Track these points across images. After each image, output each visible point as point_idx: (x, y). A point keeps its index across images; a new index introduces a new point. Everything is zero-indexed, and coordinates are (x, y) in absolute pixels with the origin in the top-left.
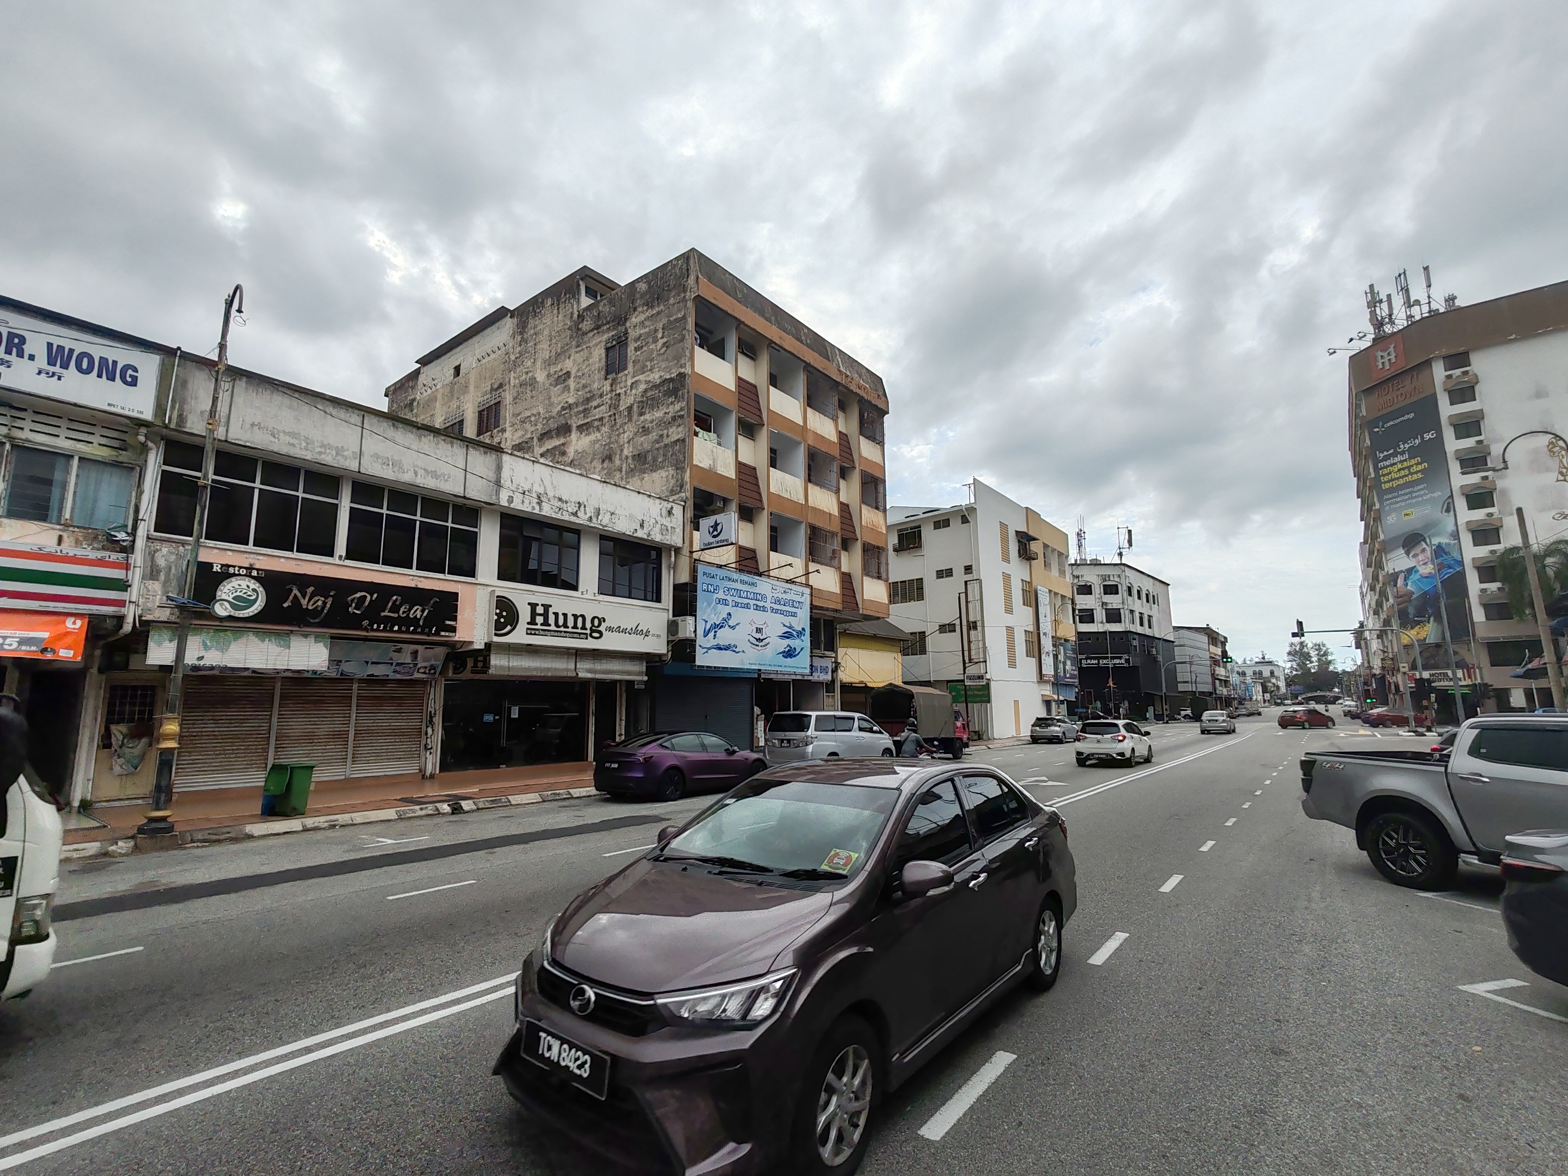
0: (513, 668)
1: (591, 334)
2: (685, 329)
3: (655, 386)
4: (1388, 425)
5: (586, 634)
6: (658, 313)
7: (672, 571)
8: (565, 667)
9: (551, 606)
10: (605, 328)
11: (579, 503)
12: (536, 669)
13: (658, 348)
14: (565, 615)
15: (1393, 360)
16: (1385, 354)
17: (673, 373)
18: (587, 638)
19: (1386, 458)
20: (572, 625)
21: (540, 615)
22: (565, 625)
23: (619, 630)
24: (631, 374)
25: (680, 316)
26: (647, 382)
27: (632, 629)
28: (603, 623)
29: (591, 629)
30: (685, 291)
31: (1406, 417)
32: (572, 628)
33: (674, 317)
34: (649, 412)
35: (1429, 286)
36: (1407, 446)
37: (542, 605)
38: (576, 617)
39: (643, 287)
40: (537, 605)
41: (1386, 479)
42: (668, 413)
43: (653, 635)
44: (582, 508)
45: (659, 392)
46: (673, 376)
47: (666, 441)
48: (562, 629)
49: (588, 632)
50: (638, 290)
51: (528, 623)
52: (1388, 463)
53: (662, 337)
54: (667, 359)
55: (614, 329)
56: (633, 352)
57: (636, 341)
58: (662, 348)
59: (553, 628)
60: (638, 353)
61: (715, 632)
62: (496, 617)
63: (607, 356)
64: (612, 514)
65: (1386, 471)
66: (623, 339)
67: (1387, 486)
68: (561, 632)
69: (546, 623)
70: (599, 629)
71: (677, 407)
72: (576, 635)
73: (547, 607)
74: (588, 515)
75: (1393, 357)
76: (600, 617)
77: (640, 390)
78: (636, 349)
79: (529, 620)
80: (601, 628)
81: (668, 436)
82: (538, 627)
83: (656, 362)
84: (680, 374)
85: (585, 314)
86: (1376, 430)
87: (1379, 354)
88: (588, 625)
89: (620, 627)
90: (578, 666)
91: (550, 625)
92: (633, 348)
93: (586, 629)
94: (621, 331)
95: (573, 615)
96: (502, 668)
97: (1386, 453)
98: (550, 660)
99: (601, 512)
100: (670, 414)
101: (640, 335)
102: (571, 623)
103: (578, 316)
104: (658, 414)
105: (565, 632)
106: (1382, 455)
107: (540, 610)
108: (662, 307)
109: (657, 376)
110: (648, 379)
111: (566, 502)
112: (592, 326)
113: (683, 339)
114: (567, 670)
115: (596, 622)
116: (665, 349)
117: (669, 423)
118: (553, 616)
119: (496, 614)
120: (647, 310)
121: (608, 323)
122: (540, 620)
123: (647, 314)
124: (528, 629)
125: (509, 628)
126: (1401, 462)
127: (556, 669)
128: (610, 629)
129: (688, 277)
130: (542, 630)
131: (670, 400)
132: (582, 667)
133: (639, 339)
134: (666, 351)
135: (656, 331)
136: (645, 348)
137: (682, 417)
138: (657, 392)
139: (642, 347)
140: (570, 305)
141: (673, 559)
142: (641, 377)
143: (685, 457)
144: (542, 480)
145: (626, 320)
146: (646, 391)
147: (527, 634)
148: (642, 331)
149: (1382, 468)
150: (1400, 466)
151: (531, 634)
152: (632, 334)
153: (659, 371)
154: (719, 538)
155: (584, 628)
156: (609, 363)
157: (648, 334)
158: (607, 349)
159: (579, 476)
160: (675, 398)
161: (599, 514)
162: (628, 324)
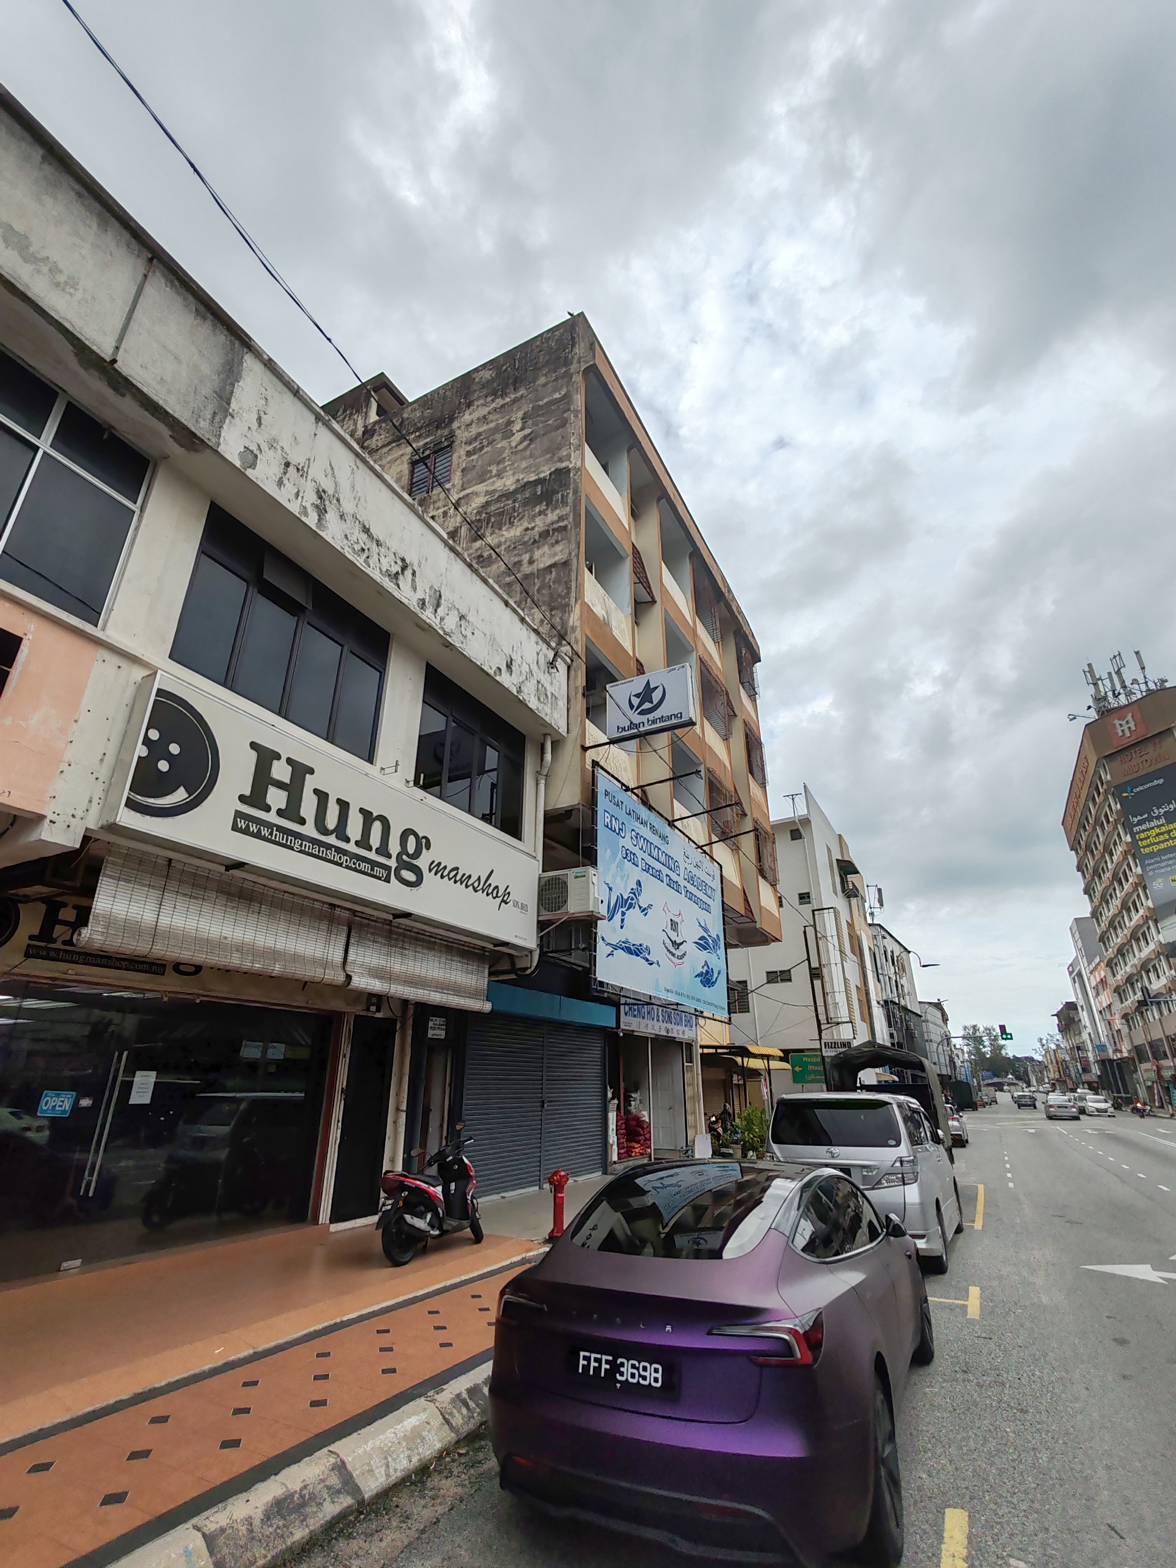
0: (170, 934)
1: (386, 450)
2: (569, 410)
3: (508, 495)
4: (1138, 789)
5: (387, 868)
6: (515, 401)
7: (542, 782)
8: (319, 954)
9: (312, 771)
10: (413, 436)
11: (403, 560)
12: (240, 948)
13: (514, 444)
14: (344, 806)
15: (1133, 728)
16: (1124, 723)
17: (543, 472)
18: (388, 880)
19: (1140, 823)
20: (359, 838)
21: (280, 785)
22: (341, 832)
23: (455, 875)
24: (459, 487)
25: (557, 396)
26: (487, 493)
27: (479, 879)
28: (424, 850)
29: (399, 856)
30: (567, 363)
31: (1156, 782)
32: (357, 843)
33: (545, 401)
34: (491, 534)
35: (1143, 668)
36: (1162, 811)
37: (289, 761)
38: (368, 817)
39: (487, 375)
40: (278, 757)
41: (1144, 843)
42: (533, 528)
43: (516, 904)
44: (408, 573)
45: (514, 502)
46: (542, 475)
47: (526, 569)
48: (332, 840)
49: (393, 863)
50: (477, 380)
51: (242, 799)
52: (1143, 827)
53: (522, 429)
54: (531, 456)
55: (428, 436)
56: (464, 457)
57: (468, 443)
58: (521, 443)
59: (309, 830)
60: (473, 457)
61: (623, 914)
62: (141, 751)
63: (412, 473)
64: (462, 617)
65: (1142, 836)
66: (446, 444)
67: (1147, 850)
68: (329, 847)
69: (291, 811)
70: (415, 862)
71: (552, 516)
72: (363, 866)
73: (300, 771)
74: (420, 595)
75: (1132, 725)
76: (421, 835)
77: (474, 505)
78: (469, 454)
79: (247, 792)
80: (423, 862)
81: (531, 562)
82: (272, 817)
83: (507, 463)
84: (558, 472)
85: (377, 427)
86: (1125, 795)
87: (1117, 722)
88: (394, 847)
89: (457, 869)
90: (351, 957)
91: (302, 822)
92: (462, 452)
93: (389, 856)
94: (441, 436)
95: (362, 810)
96: (132, 928)
97: (1139, 818)
98: (283, 925)
99: (443, 601)
100: (537, 529)
101: (479, 434)
102: (354, 828)
103: (364, 433)
104: (511, 533)
105: (339, 850)
106: (1136, 820)
107: (281, 771)
108: (522, 391)
109: (508, 483)
110: (491, 488)
111: (378, 543)
112: (388, 440)
113: (564, 423)
114: (325, 964)
115: (411, 843)
116: (526, 443)
117: (535, 542)
118: (315, 799)
119: (147, 741)
120: (493, 401)
121: (419, 429)
122: (276, 798)
123: (494, 405)
124: (238, 814)
125: (180, 795)
126: (1158, 826)
127: (296, 957)
128: (437, 868)
129: (573, 346)
130: (280, 829)
131: (537, 510)
132: (360, 959)
133: (475, 439)
134: (529, 444)
135: (510, 423)
136: (486, 450)
137: (565, 528)
138: (510, 502)
139: (482, 448)
140: (351, 422)
141: (548, 756)
142: (481, 488)
143: (569, 589)
144: (332, 469)
145: (452, 419)
146: (488, 503)
147: (235, 828)
148: (481, 430)
149: (1138, 833)
150: (1157, 831)
151: (246, 832)
152: (462, 435)
153: (514, 474)
154: (657, 714)
155: (383, 850)
156: (414, 480)
157: (495, 430)
158: (413, 464)
159: (407, 510)
160: (547, 505)
161: (438, 605)
162: (455, 425)
